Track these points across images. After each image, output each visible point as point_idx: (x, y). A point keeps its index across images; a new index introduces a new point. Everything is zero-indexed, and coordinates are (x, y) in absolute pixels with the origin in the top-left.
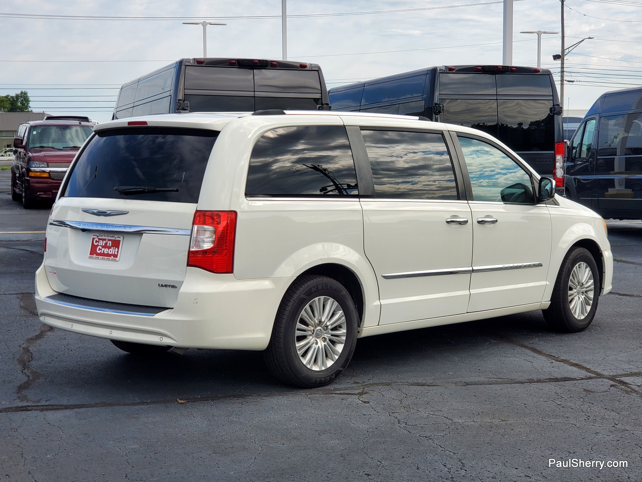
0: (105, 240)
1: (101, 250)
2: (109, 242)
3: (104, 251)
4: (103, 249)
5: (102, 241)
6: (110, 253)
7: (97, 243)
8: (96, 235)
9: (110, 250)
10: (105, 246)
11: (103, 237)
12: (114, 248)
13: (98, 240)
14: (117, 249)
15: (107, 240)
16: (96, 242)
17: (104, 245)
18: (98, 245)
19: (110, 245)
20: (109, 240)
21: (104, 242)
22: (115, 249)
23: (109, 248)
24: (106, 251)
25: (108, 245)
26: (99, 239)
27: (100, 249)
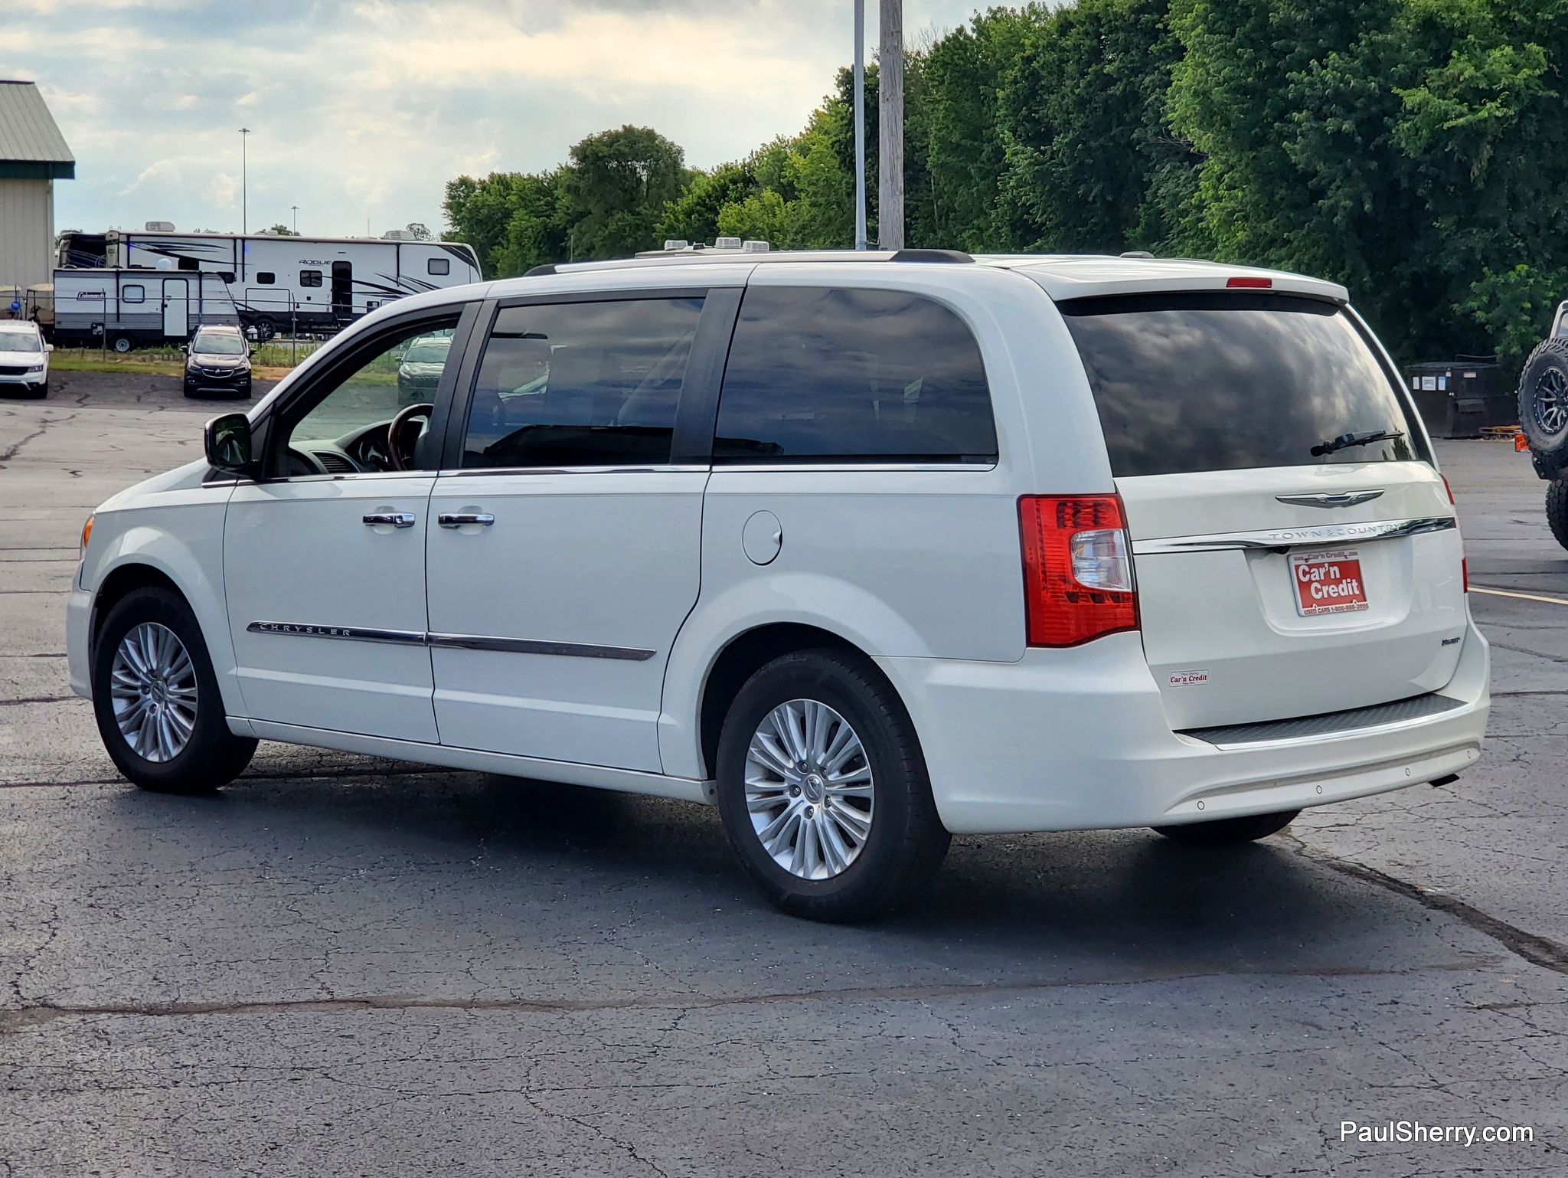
0: (1322, 565)
1: (1321, 590)
2: (1332, 569)
3: (1328, 592)
4: (1325, 589)
5: (1316, 570)
6: (1342, 594)
7: (1308, 576)
8: (1302, 558)
9: (1341, 586)
10: (1327, 581)
11: (1320, 560)
12: (1349, 580)
13: (1307, 570)
14: (1354, 581)
15: (1326, 565)
16: (1305, 573)
17: (1322, 578)
18: (1310, 582)
19: (1338, 576)
20: (1331, 564)
21: (1322, 571)
22: (1351, 582)
23: (1337, 582)
24: (1332, 590)
25: (1333, 577)
26: (1311, 566)
27: (1317, 591)
